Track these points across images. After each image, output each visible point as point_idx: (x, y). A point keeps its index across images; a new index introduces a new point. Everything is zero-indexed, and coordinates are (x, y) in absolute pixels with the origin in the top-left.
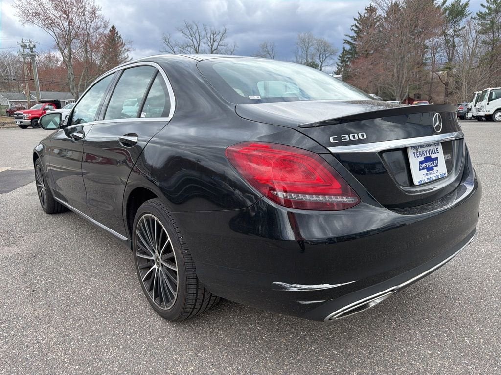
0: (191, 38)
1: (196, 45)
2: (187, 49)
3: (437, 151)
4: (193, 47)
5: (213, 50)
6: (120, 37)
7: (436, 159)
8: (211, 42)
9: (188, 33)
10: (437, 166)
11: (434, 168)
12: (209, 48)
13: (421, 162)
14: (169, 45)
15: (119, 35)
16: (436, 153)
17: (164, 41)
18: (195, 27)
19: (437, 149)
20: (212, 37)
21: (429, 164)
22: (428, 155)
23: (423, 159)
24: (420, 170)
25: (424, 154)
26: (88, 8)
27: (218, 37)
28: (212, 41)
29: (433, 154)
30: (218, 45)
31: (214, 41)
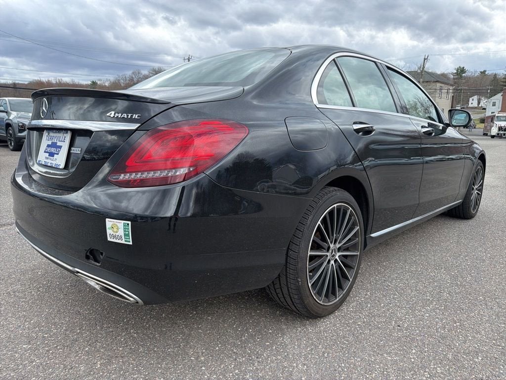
3: (64, 139)
7: (60, 147)
10: (58, 154)
11: (55, 155)
13: (48, 146)
16: (62, 141)
19: (65, 137)
21: (53, 150)
22: (55, 141)
23: (50, 144)
24: (45, 152)
25: (53, 139)
29: (60, 141)
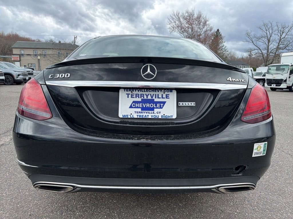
0: (266, 32)
1: (269, 36)
2: (262, 39)
4: (266, 38)
5: (281, 38)
6: (221, 35)
8: (280, 34)
9: (264, 29)
12: (278, 37)
14: (250, 37)
15: (220, 34)
17: (247, 35)
18: (270, 25)
20: (282, 30)
26: (203, 21)
27: (287, 30)
28: (282, 32)
30: (286, 35)
31: (283, 33)
